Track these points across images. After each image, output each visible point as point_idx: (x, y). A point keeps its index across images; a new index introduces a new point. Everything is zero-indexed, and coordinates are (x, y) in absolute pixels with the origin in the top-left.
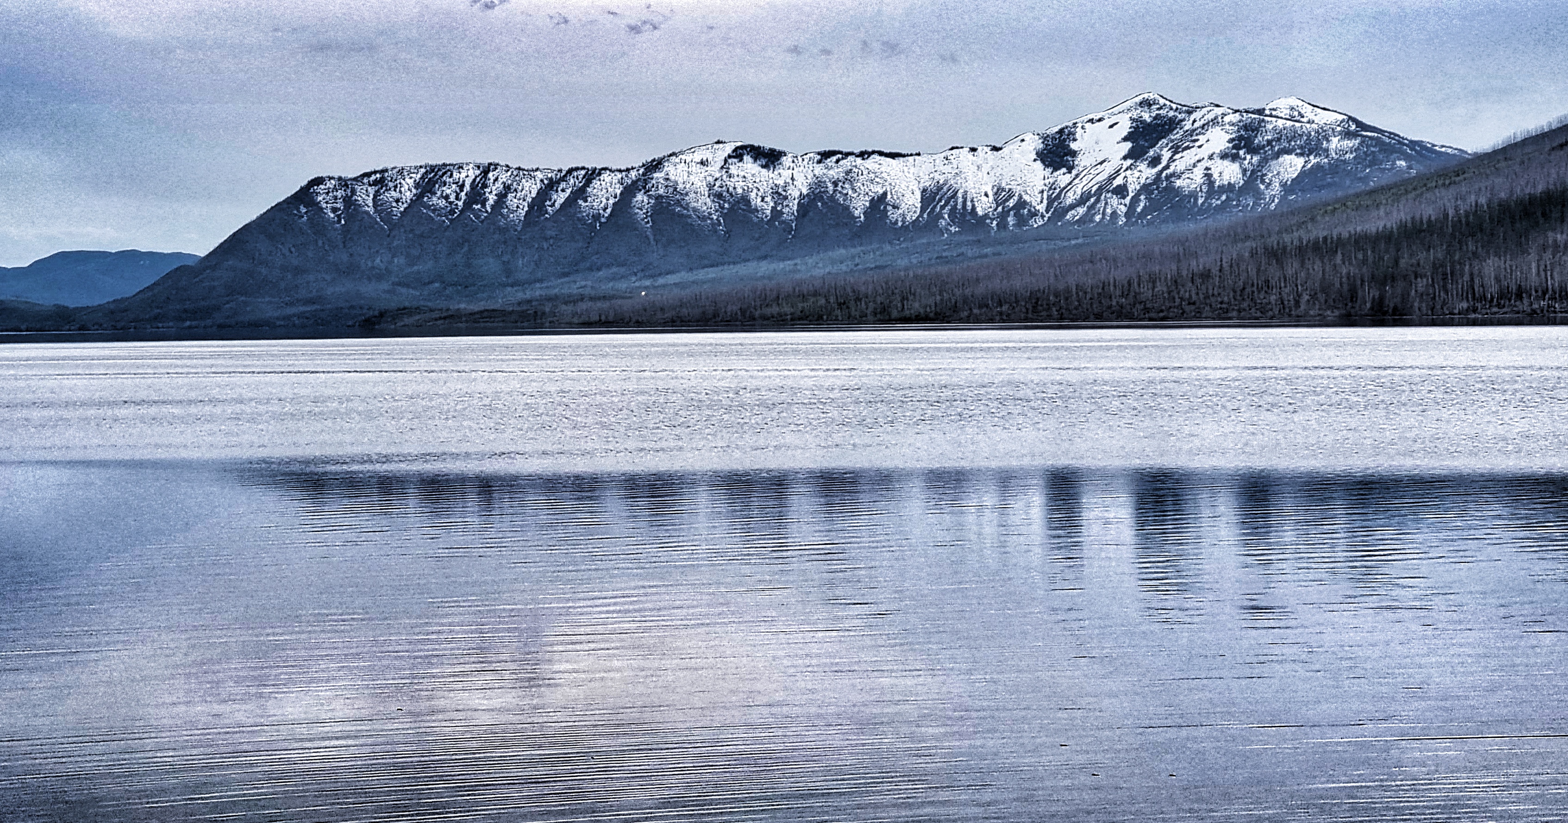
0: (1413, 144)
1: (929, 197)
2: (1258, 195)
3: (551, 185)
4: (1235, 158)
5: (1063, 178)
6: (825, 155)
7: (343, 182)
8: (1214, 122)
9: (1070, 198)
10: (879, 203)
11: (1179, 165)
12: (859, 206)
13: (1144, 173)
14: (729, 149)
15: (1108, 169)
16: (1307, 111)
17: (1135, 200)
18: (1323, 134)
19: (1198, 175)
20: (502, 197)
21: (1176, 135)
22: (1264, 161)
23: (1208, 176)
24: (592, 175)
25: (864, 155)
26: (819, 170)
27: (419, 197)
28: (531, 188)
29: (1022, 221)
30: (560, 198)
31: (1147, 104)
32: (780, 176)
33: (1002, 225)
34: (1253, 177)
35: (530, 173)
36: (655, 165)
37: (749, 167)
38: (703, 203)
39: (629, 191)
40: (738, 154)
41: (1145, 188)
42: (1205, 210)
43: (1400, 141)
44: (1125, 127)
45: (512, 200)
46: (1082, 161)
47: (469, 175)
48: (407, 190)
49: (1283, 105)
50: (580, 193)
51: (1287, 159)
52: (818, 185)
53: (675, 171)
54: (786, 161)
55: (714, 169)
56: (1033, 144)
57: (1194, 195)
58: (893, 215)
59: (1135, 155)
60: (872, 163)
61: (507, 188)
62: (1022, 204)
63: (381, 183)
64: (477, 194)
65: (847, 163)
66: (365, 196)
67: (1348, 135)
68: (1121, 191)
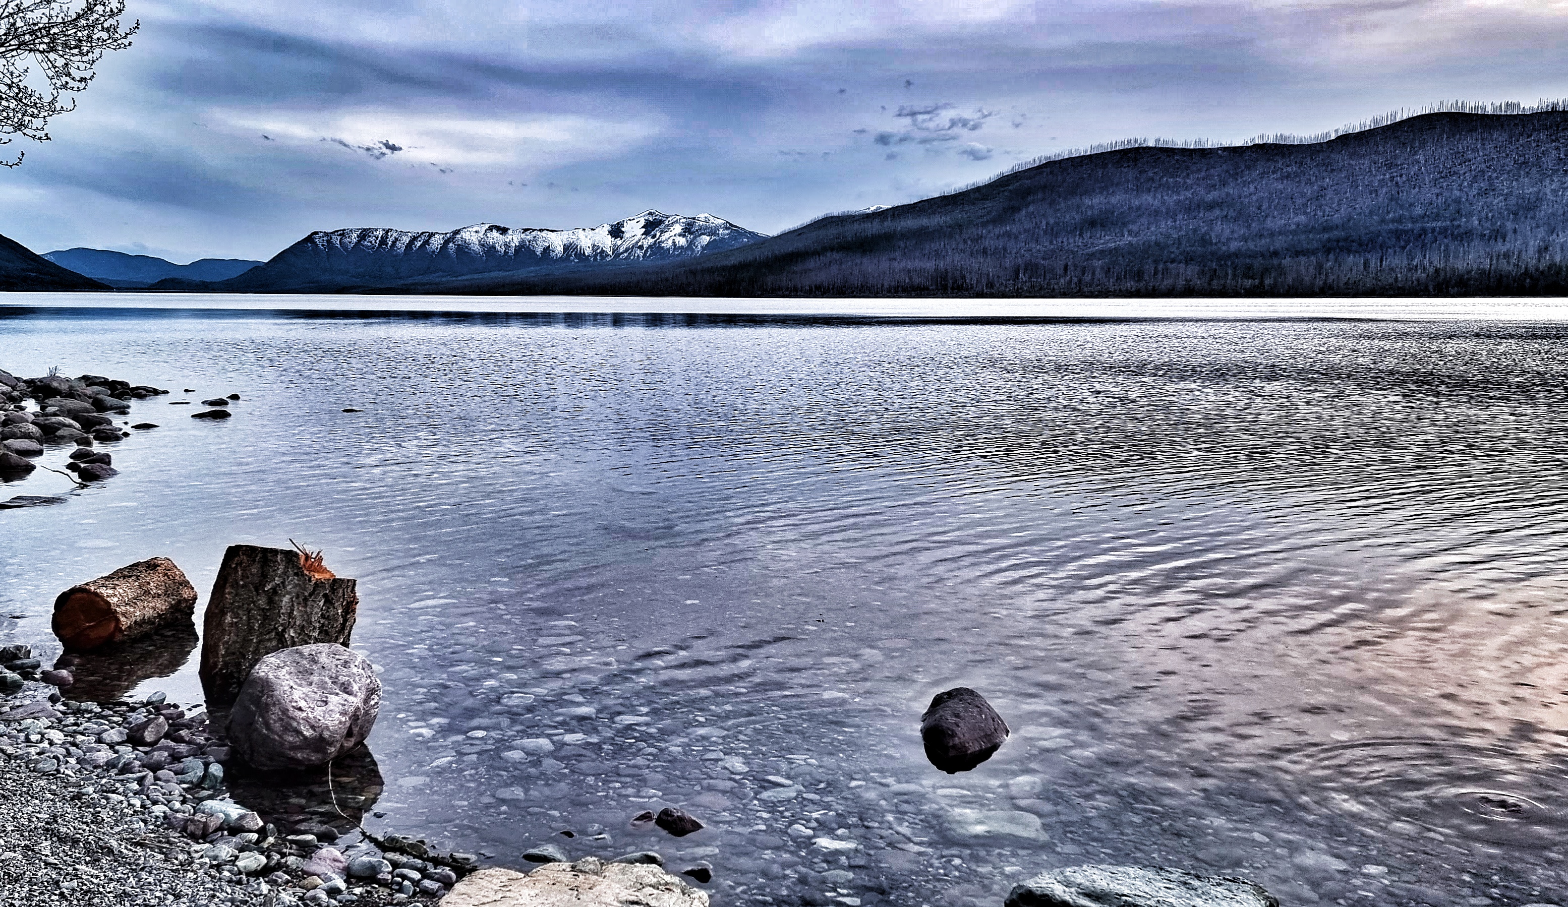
0: (750, 233)
1: (566, 248)
2: (693, 251)
3: (414, 239)
4: (684, 236)
5: (619, 242)
6: (525, 230)
7: (326, 234)
8: (676, 222)
9: (621, 250)
10: (547, 250)
11: (663, 238)
12: (539, 251)
13: (651, 241)
14: (487, 226)
15: (636, 239)
16: (711, 219)
17: (646, 251)
18: (717, 228)
19: (670, 242)
20: (394, 243)
21: (662, 226)
22: (695, 238)
23: (674, 242)
24: (431, 235)
25: (541, 230)
26: (523, 236)
27: (359, 241)
28: (406, 240)
29: (603, 258)
30: (418, 244)
31: (651, 214)
32: (508, 238)
33: (595, 259)
34: (691, 244)
35: (406, 233)
36: (457, 232)
37: (495, 234)
38: (476, 247)
39: (447, 242)
40: (491, 229)
41: (650, 247)
42: (673, 255)
43: (746, 231)
44: (642, 223)
45: (398, 244)
46: (626, 235)
47: (380, 233)
48: (354, 237)
49: (702, 216)
50: (427, 242)
51: (703, 237)
52: (523, 241)
53: (466, 235)
54: (510, 232)
55: (481, 235)
56: (607, 228)
57: (668, 249)
58: (552, 254)
59: (646, 233)
60: (544, 234)
61: (396, 239)
62: (603, 251)
63: (343, 235)
64: (383, 241)
65: (534, 233)
66: (336, 240)
67: (726, 228)
68: (641, 247)
